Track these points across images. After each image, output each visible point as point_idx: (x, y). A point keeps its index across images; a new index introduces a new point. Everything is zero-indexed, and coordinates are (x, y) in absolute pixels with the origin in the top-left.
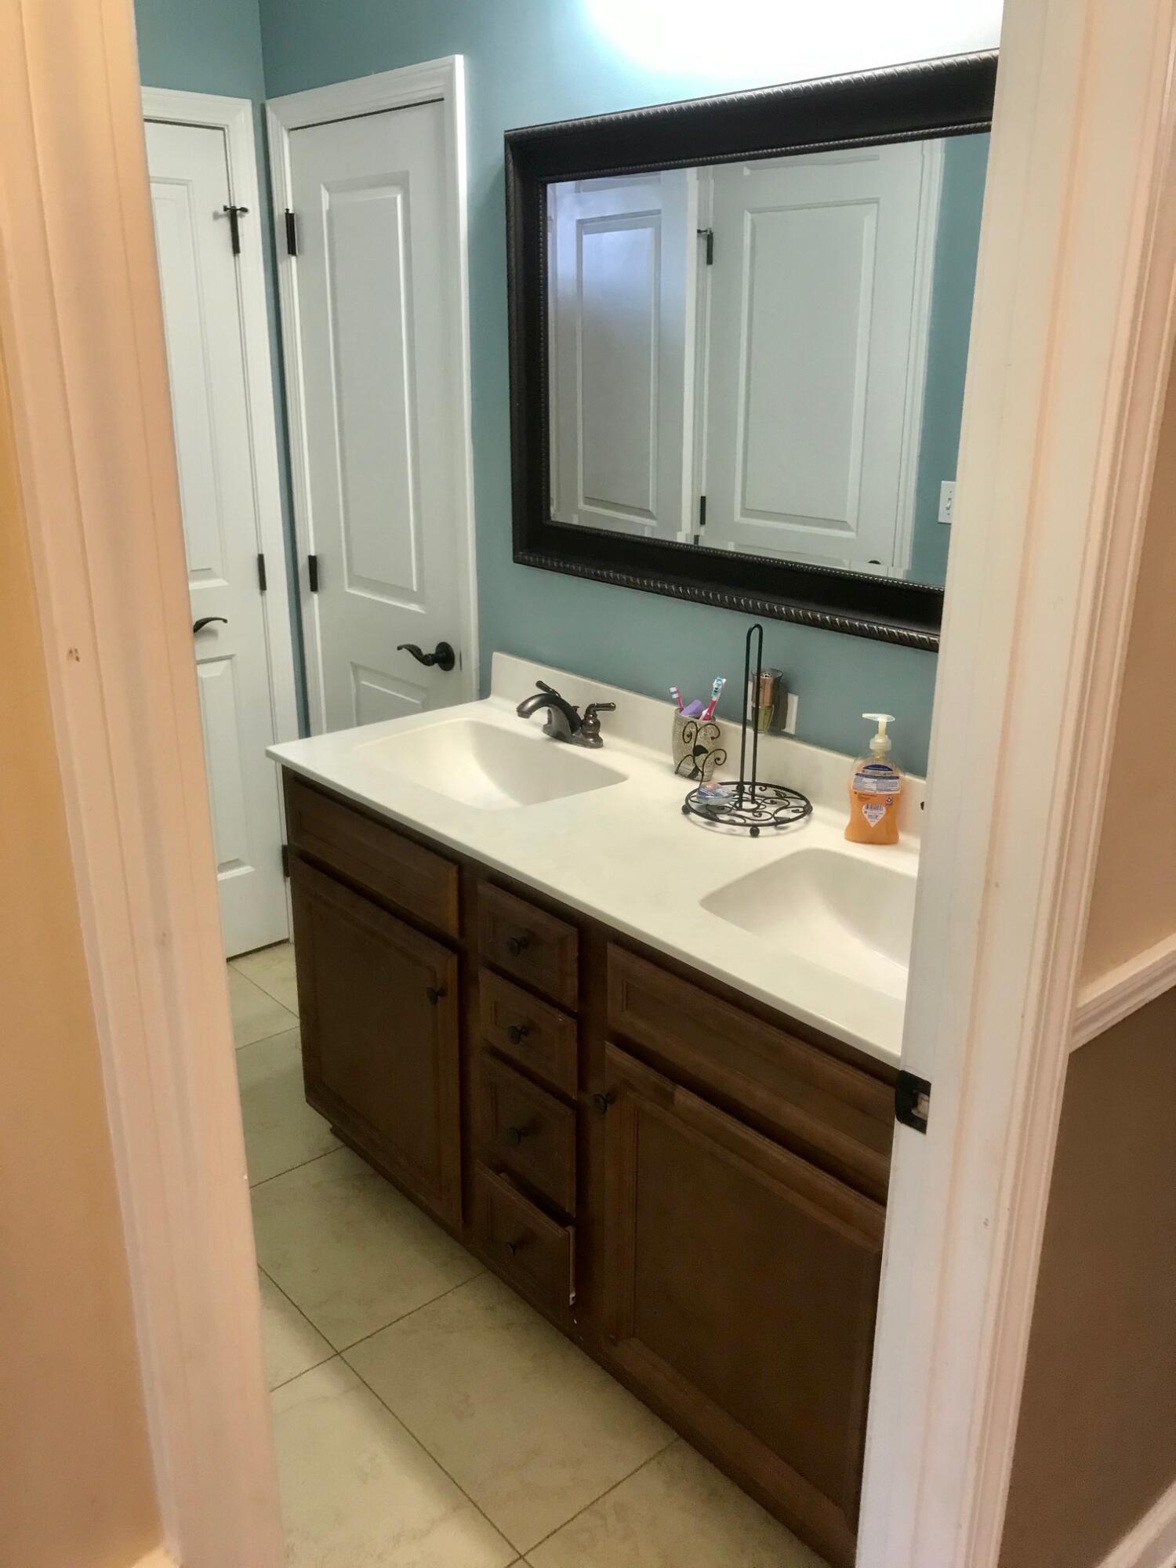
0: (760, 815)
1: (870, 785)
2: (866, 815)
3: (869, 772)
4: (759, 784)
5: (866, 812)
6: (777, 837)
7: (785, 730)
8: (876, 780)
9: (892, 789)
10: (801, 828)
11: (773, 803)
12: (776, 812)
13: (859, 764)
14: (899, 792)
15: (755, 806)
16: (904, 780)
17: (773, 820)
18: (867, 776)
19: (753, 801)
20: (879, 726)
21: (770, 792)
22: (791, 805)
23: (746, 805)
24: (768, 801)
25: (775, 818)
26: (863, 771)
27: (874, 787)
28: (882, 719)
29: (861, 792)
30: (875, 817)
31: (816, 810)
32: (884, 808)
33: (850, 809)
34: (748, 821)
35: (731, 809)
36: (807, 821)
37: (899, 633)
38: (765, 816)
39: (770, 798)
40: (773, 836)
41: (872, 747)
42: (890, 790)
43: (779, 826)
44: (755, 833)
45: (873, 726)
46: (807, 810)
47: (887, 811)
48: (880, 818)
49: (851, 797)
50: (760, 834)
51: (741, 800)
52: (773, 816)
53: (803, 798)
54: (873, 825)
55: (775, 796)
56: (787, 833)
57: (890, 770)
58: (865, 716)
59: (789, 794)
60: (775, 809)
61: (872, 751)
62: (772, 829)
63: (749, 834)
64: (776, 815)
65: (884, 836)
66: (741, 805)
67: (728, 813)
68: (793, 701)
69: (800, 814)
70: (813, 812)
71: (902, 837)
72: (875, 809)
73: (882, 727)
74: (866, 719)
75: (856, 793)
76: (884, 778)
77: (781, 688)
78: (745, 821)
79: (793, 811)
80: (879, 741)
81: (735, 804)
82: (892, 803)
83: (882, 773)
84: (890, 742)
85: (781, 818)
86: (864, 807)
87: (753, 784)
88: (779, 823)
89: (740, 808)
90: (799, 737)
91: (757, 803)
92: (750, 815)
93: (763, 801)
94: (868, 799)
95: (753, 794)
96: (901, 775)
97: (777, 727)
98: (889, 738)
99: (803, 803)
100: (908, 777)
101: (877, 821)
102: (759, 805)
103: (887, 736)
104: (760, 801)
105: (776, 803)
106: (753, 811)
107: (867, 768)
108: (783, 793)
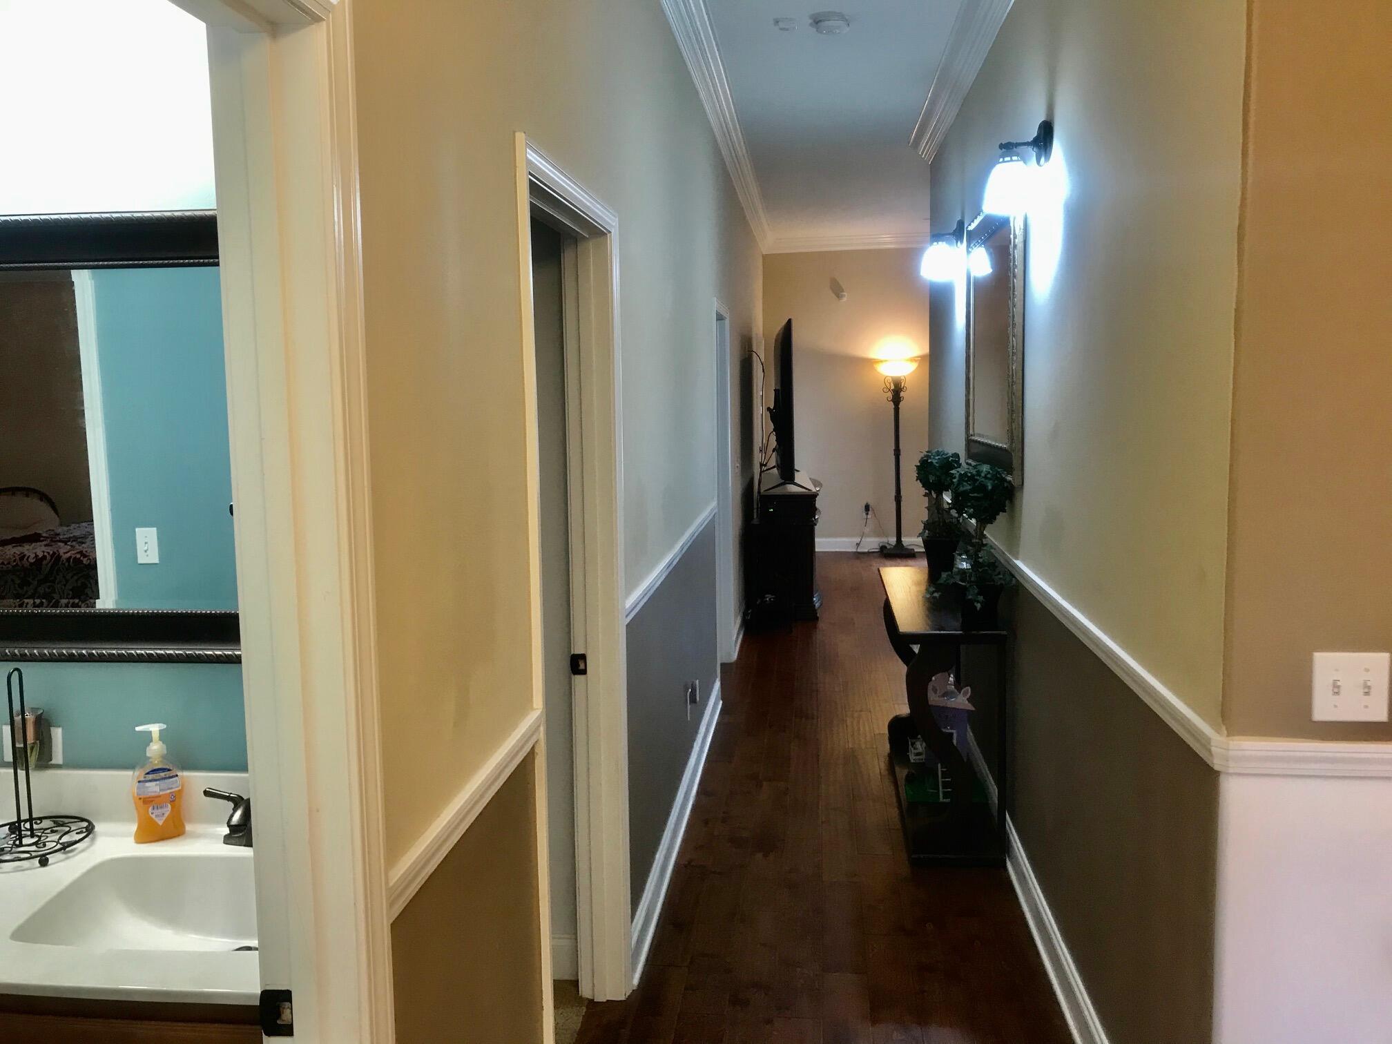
0: (45, 846)
1: (153, 788)
2: (153, 816)
3: (150, 777)
4: (35, 819)
5: (152, 813)
6: (68, 861)
7: (53, 762)
8: (158, 782)
9: (173, 786)
10: (88, 847)
11: (53, 832)
12: (60, 838)
13: (138, 774)
14: (180, 788)
15: (35, 839)
16: (182, 777)
17: (59, 846)
18: (150, 781)
19: (32, 836)
20: (153, 735)
21: (47, 824)
22: (72, 829)
23: (26, 841)
24: (49, 831)
25: (61, 844)
26: (145, 777)
27: (157, 789)
28: (155, 729)
29: (145, 797)
30: (160, 816)
31: (99, 828)
32: (169, 805)
33: (136, 815)
34: (34, 854)
35: (12, 848)
36: (93, 840)
37: (156, 653)
38: (50, 845)
39: (49, 829)
40: (61, 861)
41: (148, 754)
42: (172, 788)
43: (67, 849)
44: (44, 862)
45: (148, 736)
46: (90, 830)
47: (172, 808)
48: (166, 815)
49: (135, 803)
50: (49, 863)
51: (20, 839)
52: (58, 843)
53: (83, 820)
54: (160, 823)
55: (53, 825)
56: (76, 855)
57: (169, 770)
58: (137, 729)
59: (66, 820)
60: (58, 837)
61: (149, 758)
62: (59, 856)
63: (39, 865)
64: (60, 841)
65: (173, 830)
66: (21, 842)
67: (10, 852)
68: (57, 734)
69: (85, 834)
70: (96, 829)
71: (188, 827)
72: (161, 808)
73: (156, 736)
74: (140, 732)
75: (140, 799)
76: (165, 778)
77: (43, 724)
78: (31, 855)
79: (77, 833)
80: (156, 749)
81: (14, 842)
82: (175, 799)
83: (162, 774)
84: (165, 746)
85: (67, 842)
86: (150, 809)
87: (31, 820)
88: (65, 847)
89: (21, 845)
90: (69, 765)
91: (37, 836)
92: (34, 848)
93: (43, 833)
94: (152, 801)
95: (32, 829)
96: (179, 774)
97: (45, 762)
98: (163, 743)
99: (85, 824)
100: (186, 774)
101: (164, 819)
102: (40, 837)
103: (161, 742)
104: (40, 834)
105: (56, 831)
106: (35, 844)
107: (148, 774)
108: (60, 821)
